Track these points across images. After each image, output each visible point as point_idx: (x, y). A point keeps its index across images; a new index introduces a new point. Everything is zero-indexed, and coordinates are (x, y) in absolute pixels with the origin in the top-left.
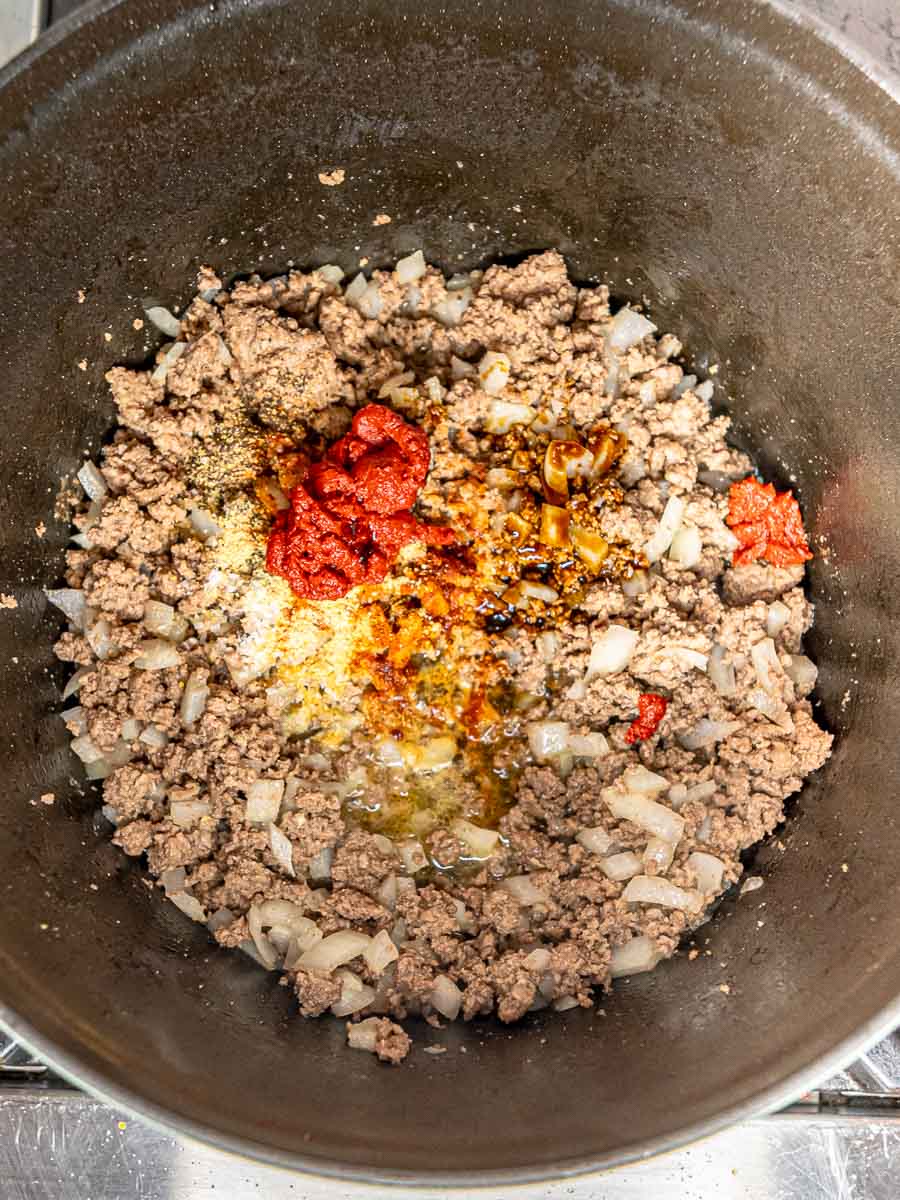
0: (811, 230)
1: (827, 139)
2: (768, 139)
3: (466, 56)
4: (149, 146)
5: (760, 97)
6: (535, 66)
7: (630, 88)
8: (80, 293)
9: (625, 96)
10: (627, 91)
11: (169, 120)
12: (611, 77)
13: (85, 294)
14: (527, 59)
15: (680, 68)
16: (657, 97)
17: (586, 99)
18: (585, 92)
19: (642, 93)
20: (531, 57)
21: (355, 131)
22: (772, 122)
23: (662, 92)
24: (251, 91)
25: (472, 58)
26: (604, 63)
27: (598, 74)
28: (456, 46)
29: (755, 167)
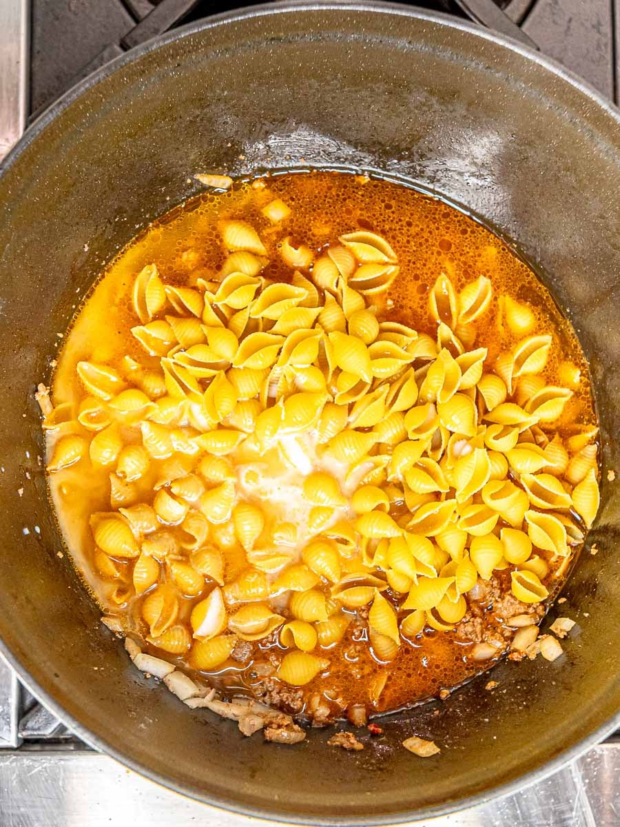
0: (563, 198)
1: (576, 145)
2: (537, 142)
3: (338, 86)
4: (132, 151)
5: (533, 117)
6: (384, 92)
7: (445, 106)
9: (442, 111)
10: (444, 108)
12: (434, 100)
14: (378, 88)
15: (480, 96)
16: (464, 112)
17: (416, 111)
18: (416, 108)
19: (454, 110)
20: (382, 87)
21: (263, 131)
22: (541, 132)
23: (468, 110)
24: (198, 112)
25: (342, 87)
26: (431, 92)
27: (426, 98)
28: (333, 80)
29: (527, 158)
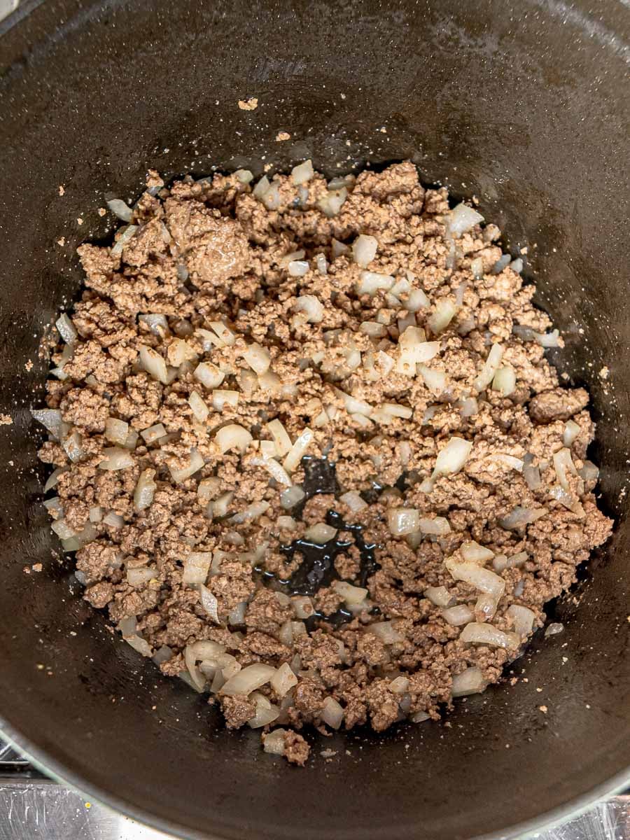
0: (607, 148)
1: (623, 81)
2: (579, 81)
3: (353, 14)
5: (574, 48)
6: (404, 22)
7: (475, 40)
8: (61, 188)
9: (471, 46)
10: (473, 43)
11: (131, 58)
12: (462, 31)
13: (64, 189)
14: (399, 18)
15: (515, 25)
16: (495, 48)
17: (441, 48)
18: (441, 43)
19: (484, 45)
20: (402, 16)
21: (267, 70)
22: (583, 67)
23: (499, 44)
24: (192, 37)
25: (357, 16)
26: (458, 22)
27: (452, 29)
28: (346, 6)
29: (567, 101)
